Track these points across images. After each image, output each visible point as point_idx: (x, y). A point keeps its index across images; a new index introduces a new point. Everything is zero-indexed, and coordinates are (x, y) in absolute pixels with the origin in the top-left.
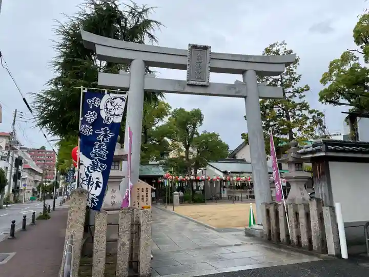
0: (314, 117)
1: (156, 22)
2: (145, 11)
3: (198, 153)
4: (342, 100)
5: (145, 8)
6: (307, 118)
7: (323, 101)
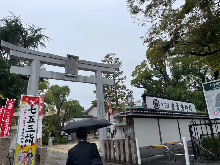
0: (128, 93)
1: (45, 36)
2: (39, 29)
3: (66, 112)
4: (141, 86)
5: (39, 28)
6: (125, 94)
7: (133, 85)
